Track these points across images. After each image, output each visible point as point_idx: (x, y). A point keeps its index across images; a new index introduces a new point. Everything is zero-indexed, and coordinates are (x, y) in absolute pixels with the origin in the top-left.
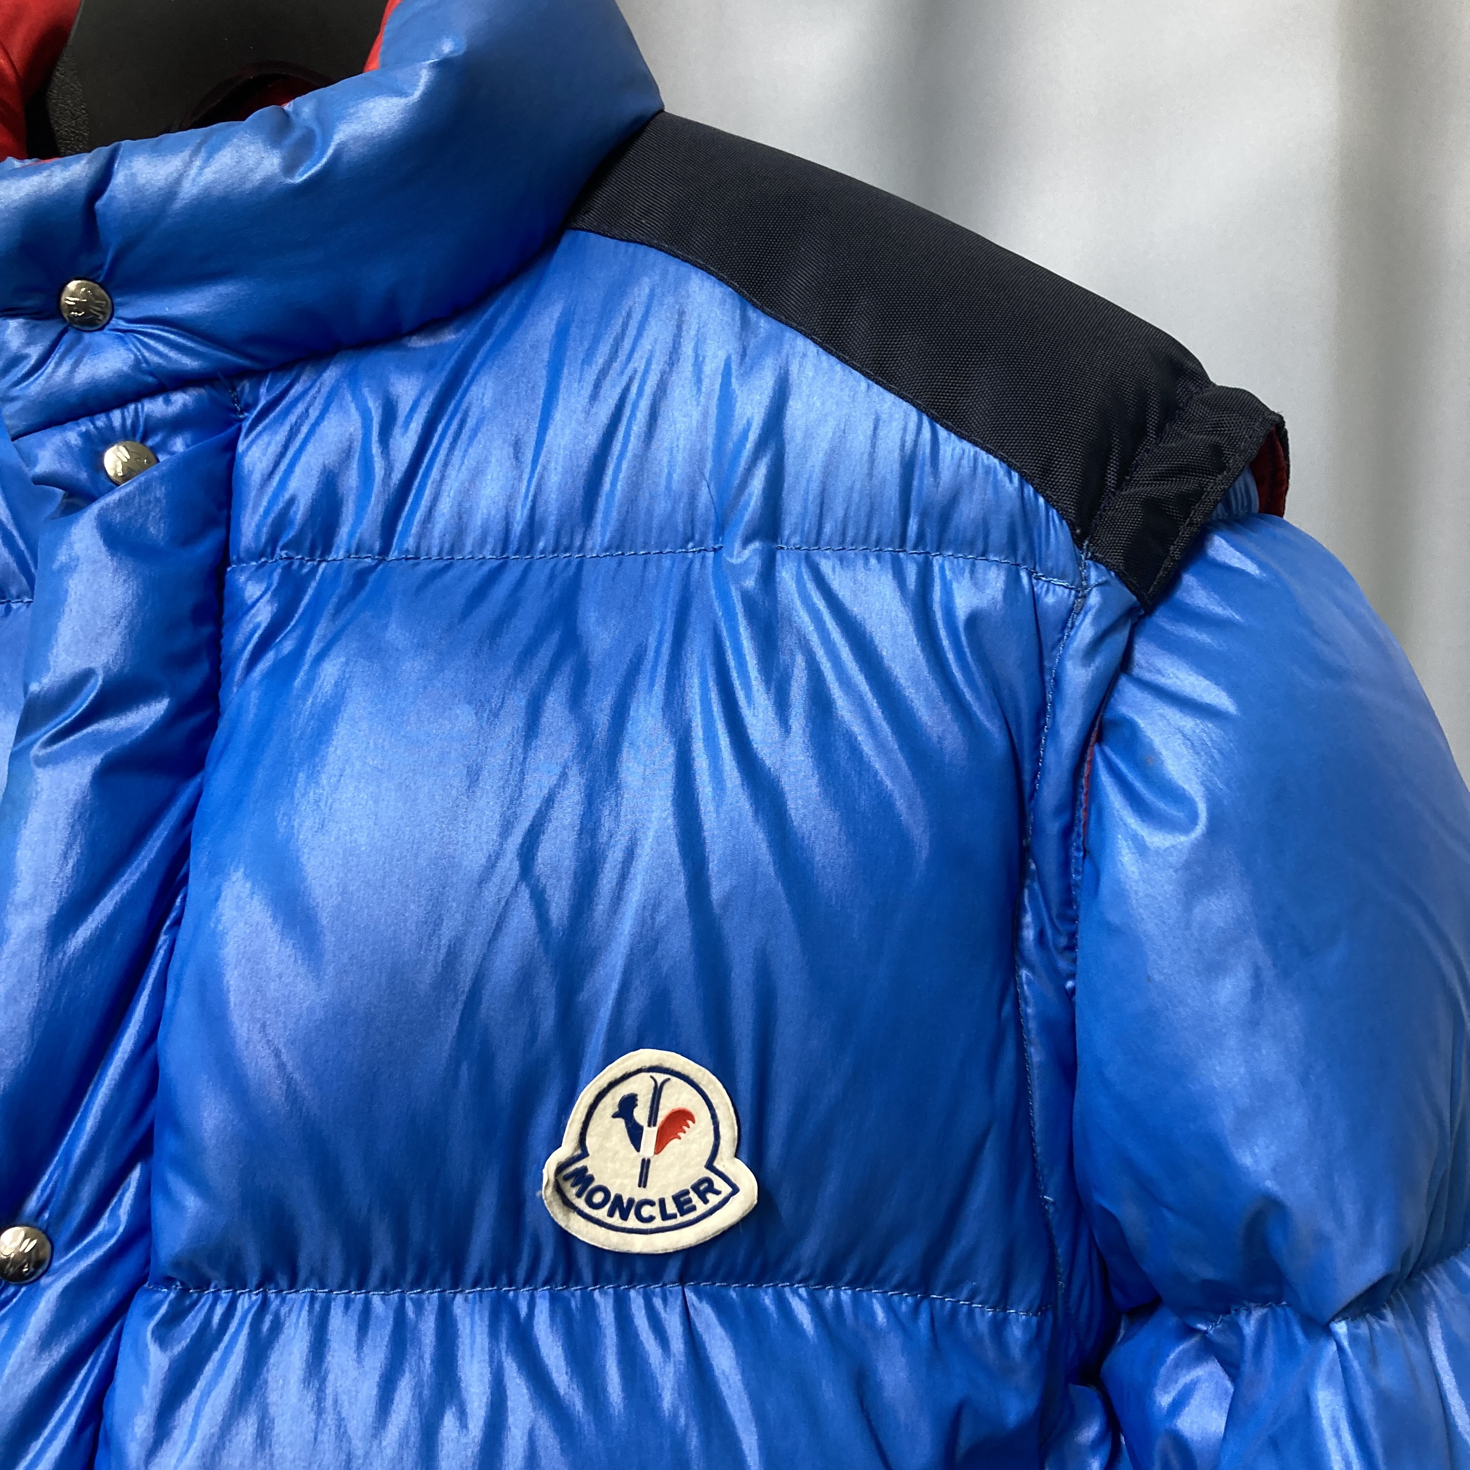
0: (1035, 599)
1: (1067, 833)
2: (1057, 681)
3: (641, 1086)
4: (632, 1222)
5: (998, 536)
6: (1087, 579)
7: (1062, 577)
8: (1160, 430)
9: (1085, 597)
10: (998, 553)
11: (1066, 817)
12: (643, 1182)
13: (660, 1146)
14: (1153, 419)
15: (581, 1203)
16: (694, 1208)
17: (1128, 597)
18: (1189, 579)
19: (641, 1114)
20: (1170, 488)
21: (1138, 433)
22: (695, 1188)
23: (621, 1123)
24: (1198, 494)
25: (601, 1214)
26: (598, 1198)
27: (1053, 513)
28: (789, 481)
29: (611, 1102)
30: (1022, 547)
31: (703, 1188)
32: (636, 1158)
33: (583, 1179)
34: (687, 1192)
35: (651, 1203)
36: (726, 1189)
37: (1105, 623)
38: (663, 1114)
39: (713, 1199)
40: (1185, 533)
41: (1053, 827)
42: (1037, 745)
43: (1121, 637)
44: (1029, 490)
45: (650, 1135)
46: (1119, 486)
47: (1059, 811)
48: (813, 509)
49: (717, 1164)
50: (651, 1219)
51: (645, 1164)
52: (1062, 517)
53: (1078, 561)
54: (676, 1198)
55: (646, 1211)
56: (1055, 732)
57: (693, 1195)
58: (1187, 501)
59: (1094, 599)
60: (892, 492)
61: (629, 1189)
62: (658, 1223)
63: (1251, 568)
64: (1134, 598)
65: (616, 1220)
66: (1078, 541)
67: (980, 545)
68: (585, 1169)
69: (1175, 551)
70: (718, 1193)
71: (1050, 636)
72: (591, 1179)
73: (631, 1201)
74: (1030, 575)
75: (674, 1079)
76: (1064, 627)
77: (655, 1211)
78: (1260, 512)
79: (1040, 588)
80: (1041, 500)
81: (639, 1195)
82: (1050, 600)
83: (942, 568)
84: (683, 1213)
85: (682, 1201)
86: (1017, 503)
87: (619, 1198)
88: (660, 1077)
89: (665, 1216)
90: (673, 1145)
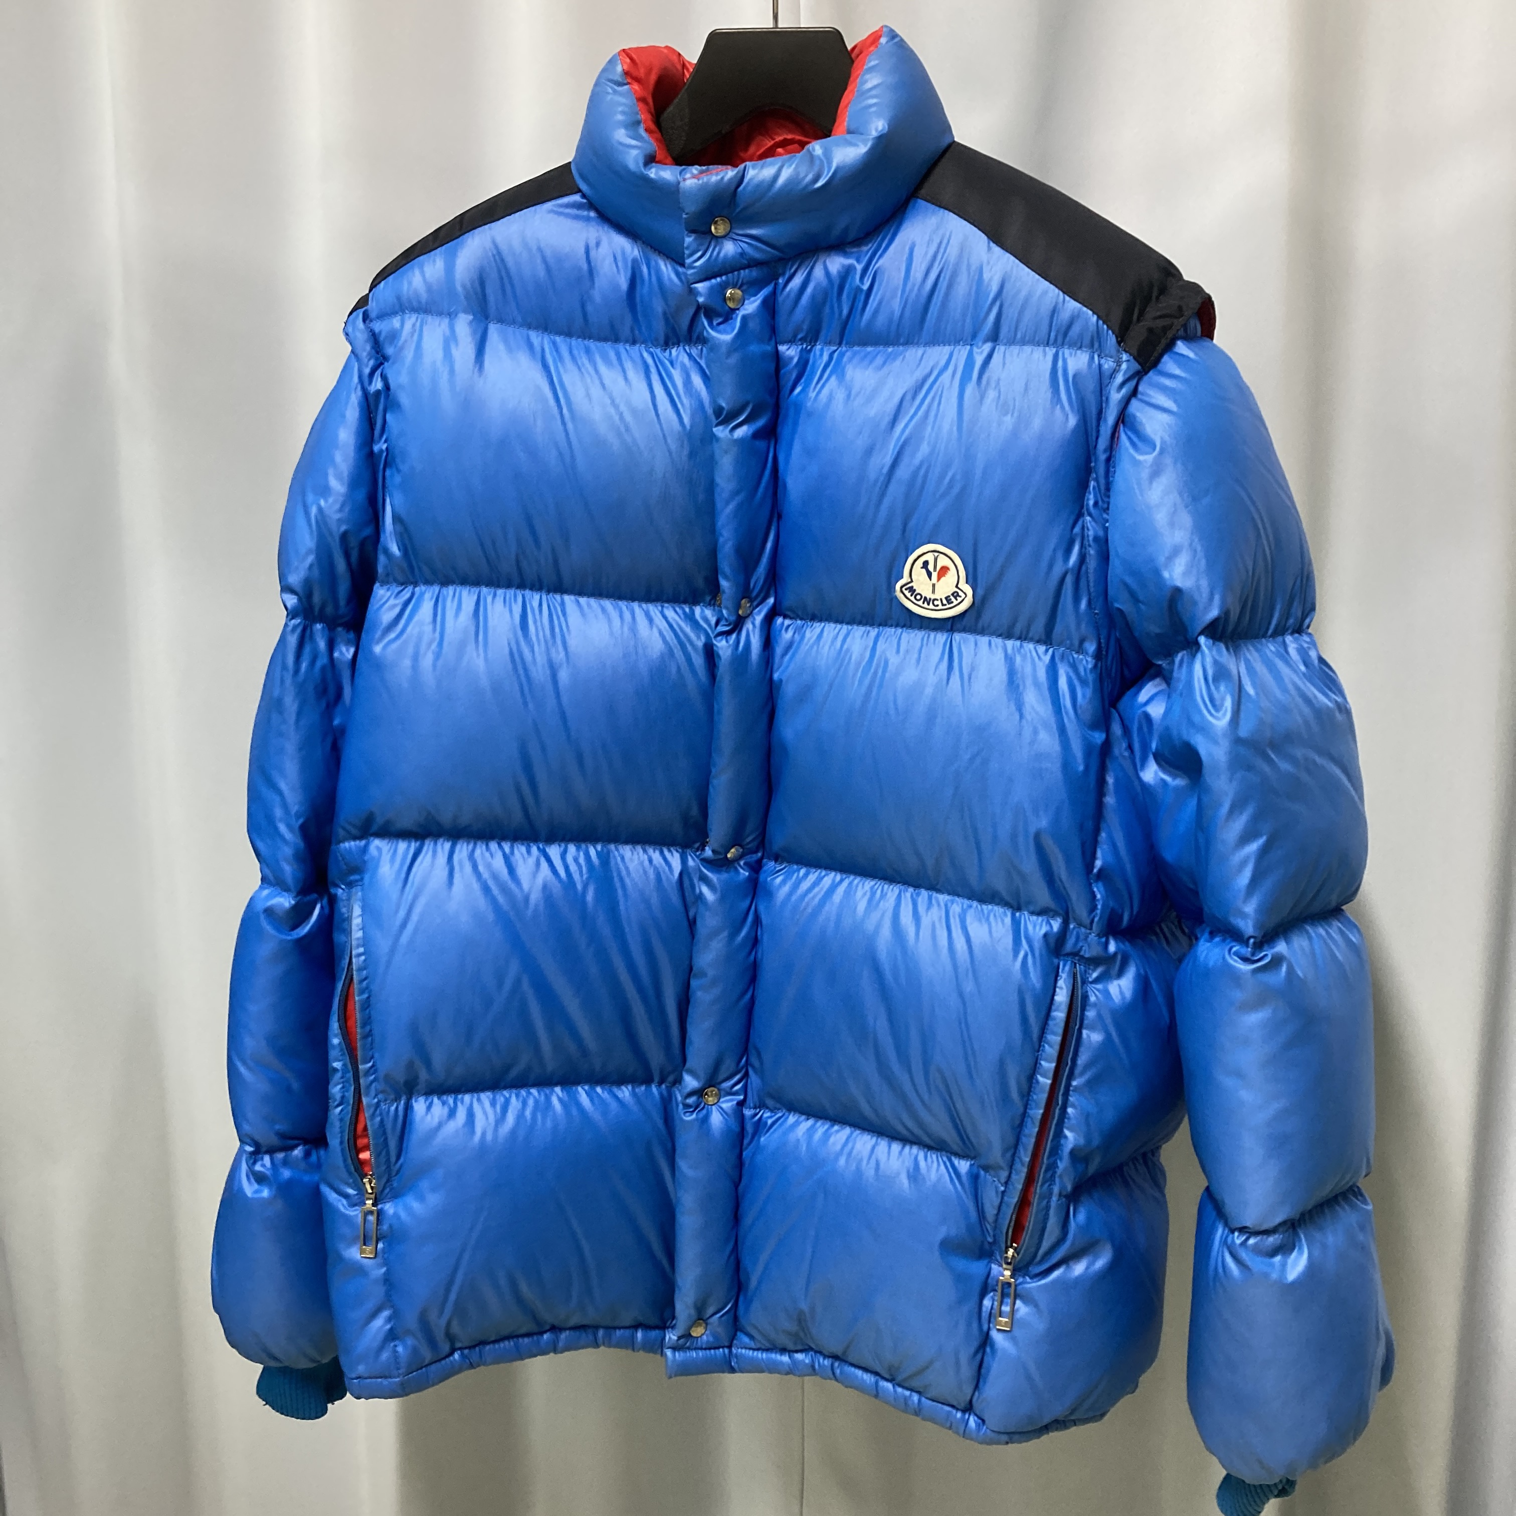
0: (1100, 366)
1: (1108, 460)
2: (1107, 399)
3: (930, 557)
4: (931, 606)
5: (1087, 341)
6: (1121, 358)
7: (1111, 357)
8: (1157, 298)
9: (1120, 366)
10: (1086, 347)
11: (1108, 453)
12: (933, 592)
13: (939, 579)
14: (1155, 294)
15: (912, 598)
16: (952, 602)
17: (1136, 366)
18: (1166, 358)
19: (931, 567)
20: (1160, 323)
21: (1147, 300)
22: (953, 594)
23: (924, 570)
24: (1170, 327)
25: (920, 603)
26: (918, 597)
27: (1110, 332)
28: (1004, 317)
29: (920, 563)
30: (1096, 345)
31: (956, 595)
32: (931, 583)
33: (912, 590)
34: (949, 596)
35: (937, 600)
36: (963, 596)
37: (1127, 376)
38: (938, 568)
39: (959, 599)
40: (1164, 342)
41: (1103, 457)
42: (1098, 425)
43: (1134, 382)
44: (1101, 322)
45: (935, 575)
46: (1139, 320)
47: (1105, 451)
48: (1013, 329)
49: (959, 586)
50: (938, 606)
51: (934, 585)
52: (1113, 333)
53: (1118, 351)
54: (946, 598)
55: (936, 602)
56: (1105, 420)
57: (952, 597)
58: (1165, 329)
59: (1124, 366)
60: (1046, 323)
61: (930, 595)
62: (940, 607)
63: (1191, 355)
64: (1140, 367)
65: (926, 605)
66: (1119, 343)
67: (1079, 344)
68: (912, 587)
69: (1159, 349)
70: (960, 597)
71: (1106, 381)
72: (915, 590)
73: (930, 599)
74: (1099, 356)
75: (941, 555)
76: (1111, 378)
77: (939, 603)
78: (1202, 336)
79: (1103, 361)
80: (1105, 327)
81: (933, 597)
82: (1106, 366)
83: (1063, 354)
84: (949, 603)
85: (948, 600)
86: (1095, 328)
87: (925, 598)
88: (936, 554)
89: (943, 605)
90: (943, 579)
